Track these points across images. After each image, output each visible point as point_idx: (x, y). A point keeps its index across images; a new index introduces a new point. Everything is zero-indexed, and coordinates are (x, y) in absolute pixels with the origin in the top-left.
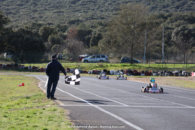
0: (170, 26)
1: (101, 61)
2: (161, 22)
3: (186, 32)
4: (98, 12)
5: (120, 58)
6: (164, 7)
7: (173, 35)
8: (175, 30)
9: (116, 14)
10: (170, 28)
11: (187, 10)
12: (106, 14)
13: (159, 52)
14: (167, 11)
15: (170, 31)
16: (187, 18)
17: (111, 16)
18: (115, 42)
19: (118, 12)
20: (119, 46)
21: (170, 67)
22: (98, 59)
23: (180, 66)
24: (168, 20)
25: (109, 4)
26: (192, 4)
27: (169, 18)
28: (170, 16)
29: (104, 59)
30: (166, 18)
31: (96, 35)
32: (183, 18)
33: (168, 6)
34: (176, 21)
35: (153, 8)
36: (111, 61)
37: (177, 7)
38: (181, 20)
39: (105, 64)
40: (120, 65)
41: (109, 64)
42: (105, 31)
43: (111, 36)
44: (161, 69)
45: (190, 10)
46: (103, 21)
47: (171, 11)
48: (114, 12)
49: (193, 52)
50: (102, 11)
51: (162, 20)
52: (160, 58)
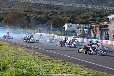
0: (31, 15)
1: (3, 28)
2: (28, 14)
3: (37, 18)
4: (2, 8)
5: (10, 27)
6: (30, 7)
7: (32, 19)
8: (33, 17)
9: (9, 9)
10: (31, 16)
11: (39, 9)
12: (6, 9)
13: (25, 25)
14: (31, 9)
15: (31, 17)
16: (38, 12)
17: (7, 10)
18: (9, 21)
19: (11, 8)
20: (10, 22)
21: (29, 31)
22: (2, 27)
23: (32, 31)
24: (31, 13)
25: (7, 5)
26: (41, 6)
27: (31, 12)
28: (31, 11)
29: (4, 27)
30: (30, 12)
31: (1, 18)
32: (37, 12)
33: (31, 7)
34: (34, 13)
35: (25, 7)
36: (7, 28)
37: (35, 7)
38: (36, 13)
39: (4, 29)
40: (10, 30)
41: (6, 30)
42: (5, 16)
43: (7, 19)
44: (25, 32)
45: (40, 9)
46: (4, 12)
47: (33, 9)
48: (9, 8)
49: (39, 26)
50: (4, 8)
51: (28, 12)
52: (26, 28)
